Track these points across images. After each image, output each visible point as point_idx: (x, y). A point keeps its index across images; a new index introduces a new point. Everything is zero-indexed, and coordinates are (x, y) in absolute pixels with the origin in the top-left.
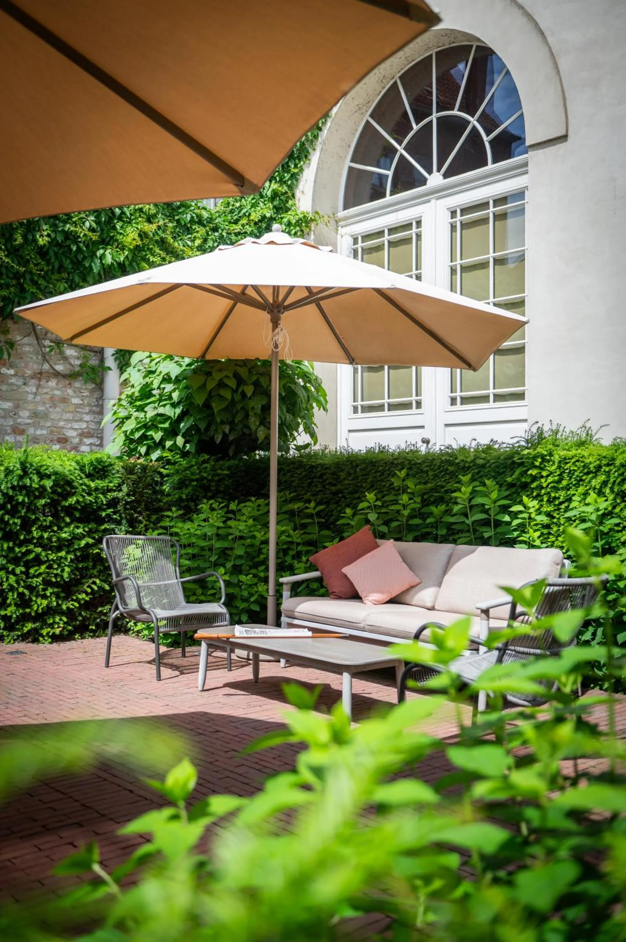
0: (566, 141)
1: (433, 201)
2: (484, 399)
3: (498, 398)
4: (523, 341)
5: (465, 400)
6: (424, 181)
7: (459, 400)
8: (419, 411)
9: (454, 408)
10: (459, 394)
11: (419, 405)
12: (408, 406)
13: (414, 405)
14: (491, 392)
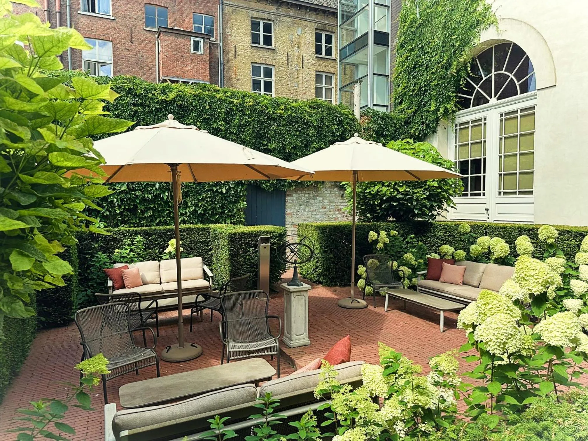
0: (555, 87)
1: (492, 110)
2: (514, 193)
3: (520, 193)
4: (533, 170)
5: (505, 193)
6: (488, 101)
7: (502, 193)
8: (484, 197)
9: (500, 196)
10: (502, 191)
11: (484, 195)
12: (479, 195)
13: (482, 194)
14: (517, 190)
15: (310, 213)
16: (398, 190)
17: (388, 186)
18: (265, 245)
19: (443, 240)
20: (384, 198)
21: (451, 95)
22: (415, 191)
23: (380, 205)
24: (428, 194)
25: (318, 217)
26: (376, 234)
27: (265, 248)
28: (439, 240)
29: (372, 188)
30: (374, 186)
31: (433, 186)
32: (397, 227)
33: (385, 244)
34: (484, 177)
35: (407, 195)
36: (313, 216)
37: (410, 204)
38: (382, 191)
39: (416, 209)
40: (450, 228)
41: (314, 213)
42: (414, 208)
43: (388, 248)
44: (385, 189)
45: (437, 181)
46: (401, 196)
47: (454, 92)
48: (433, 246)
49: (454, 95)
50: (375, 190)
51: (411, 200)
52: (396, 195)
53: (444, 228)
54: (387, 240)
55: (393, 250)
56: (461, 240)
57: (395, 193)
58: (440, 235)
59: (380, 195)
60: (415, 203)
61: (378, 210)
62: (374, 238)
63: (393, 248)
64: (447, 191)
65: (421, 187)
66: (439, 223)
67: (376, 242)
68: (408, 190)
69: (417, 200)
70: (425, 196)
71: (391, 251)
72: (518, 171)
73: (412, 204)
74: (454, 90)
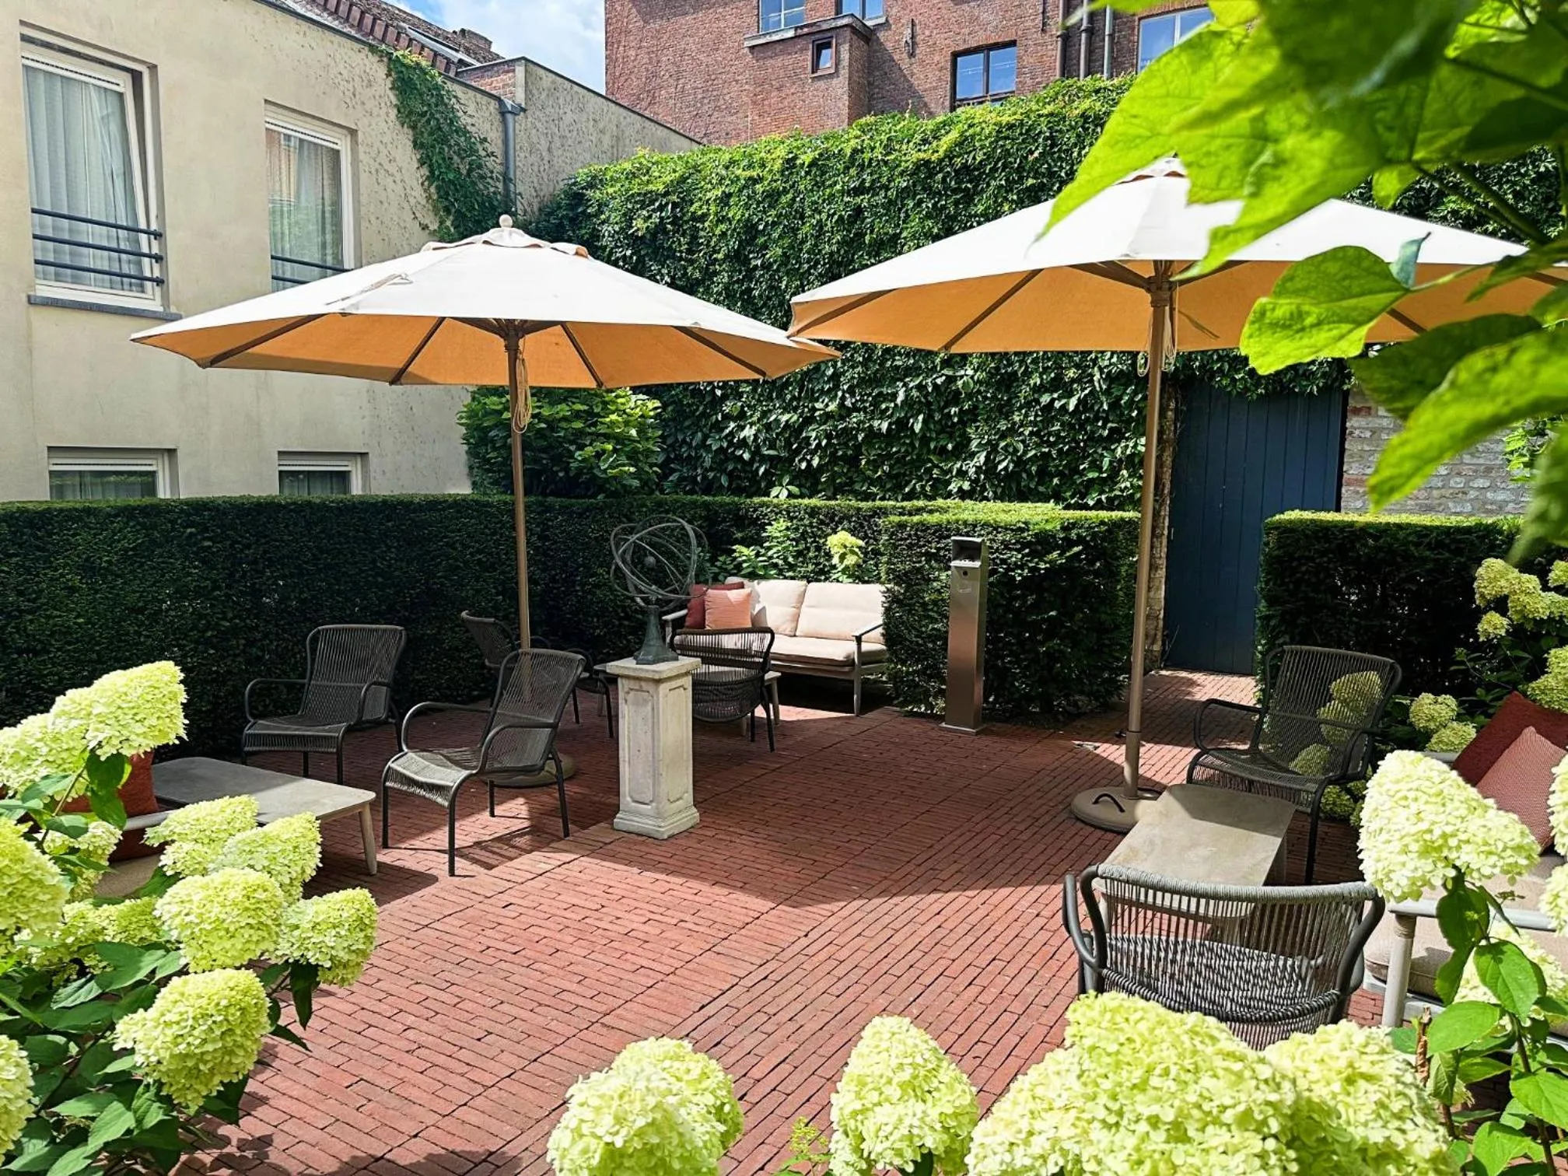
15: (1457, 482)
18: (966, 563)
25: (1501, 496)
27: (965, 573)
36: (1472, 494)
41: (1481, 483)
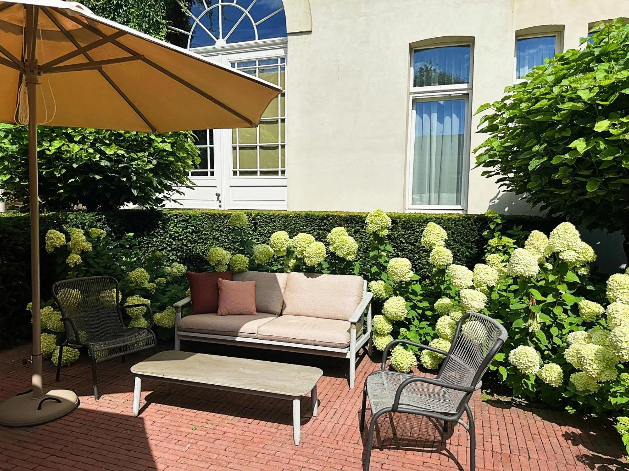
0: (311, 34)
1: (220, 56)
2: (255, 173)
3: (262, 173)
4: (284, 143)
5: (242, 173)
6: (214, 43)
7: (238, 173)
8: (212, 177)
9: (235, 177)
10: (238, 169)
11: (212, 174)
12: (205, 174)
13: (209, 174)
14: (258, 169)
16: (103, 153)
17: (82, 141)
19: (181, 240)
20: (75, 166)
21: (161, 21)
22: (134, 156)
23: (65, 178)
24: (155, 162)
26: (63, 236)
28: (174, 239)
29: (46, 145)
30: (50, 141)
31: (165, 150)
32: (99, 221)
33: (83, 253)
34: (212, 149)
35: (120, 162)
37: (125, 179)
38: (67, 151)
39: (135, 188)
40: (195, 219)
42: (131, 187)
43: (91, 261)
44: (75, 148)
45: (169, 143)
46: (108, 164)
47: (164, 18)
48: (162, 250)
49: (164, 22)
50: (53, 150)
51: (125, 172)
52: (99, 161)
53: (183, 221)
54: (89, 246)
55: (98, 264)
56: (214, 238)
57: (98, 157)
58: (176, 232)
59: (65, 160)
60: (135, 178)
61: (61, 188)
62: (58, 244)
63: (97, 260)
64: (182, 160)
65: (144, 151)
66: (174, 212)
67: (64, 251)
68: (121, 152)
69: (137, 172)
70: (151, 166)
71: (96, 266)
72: (258, 144)
73: (129, 179)
74: (164, 14)
